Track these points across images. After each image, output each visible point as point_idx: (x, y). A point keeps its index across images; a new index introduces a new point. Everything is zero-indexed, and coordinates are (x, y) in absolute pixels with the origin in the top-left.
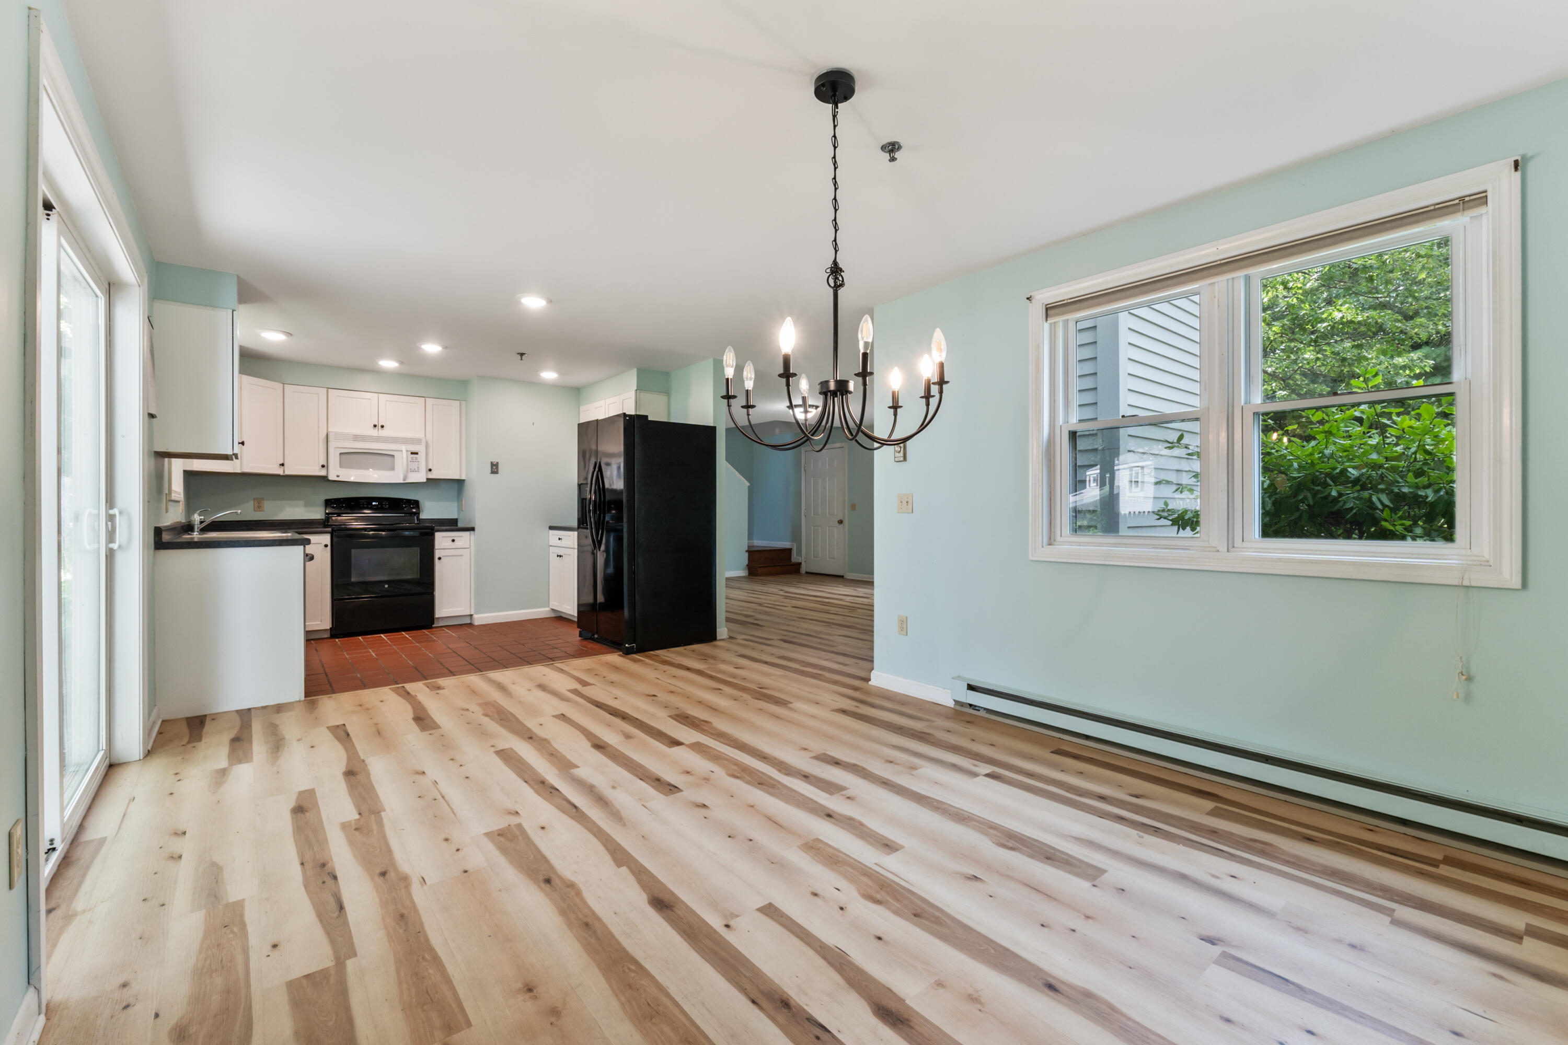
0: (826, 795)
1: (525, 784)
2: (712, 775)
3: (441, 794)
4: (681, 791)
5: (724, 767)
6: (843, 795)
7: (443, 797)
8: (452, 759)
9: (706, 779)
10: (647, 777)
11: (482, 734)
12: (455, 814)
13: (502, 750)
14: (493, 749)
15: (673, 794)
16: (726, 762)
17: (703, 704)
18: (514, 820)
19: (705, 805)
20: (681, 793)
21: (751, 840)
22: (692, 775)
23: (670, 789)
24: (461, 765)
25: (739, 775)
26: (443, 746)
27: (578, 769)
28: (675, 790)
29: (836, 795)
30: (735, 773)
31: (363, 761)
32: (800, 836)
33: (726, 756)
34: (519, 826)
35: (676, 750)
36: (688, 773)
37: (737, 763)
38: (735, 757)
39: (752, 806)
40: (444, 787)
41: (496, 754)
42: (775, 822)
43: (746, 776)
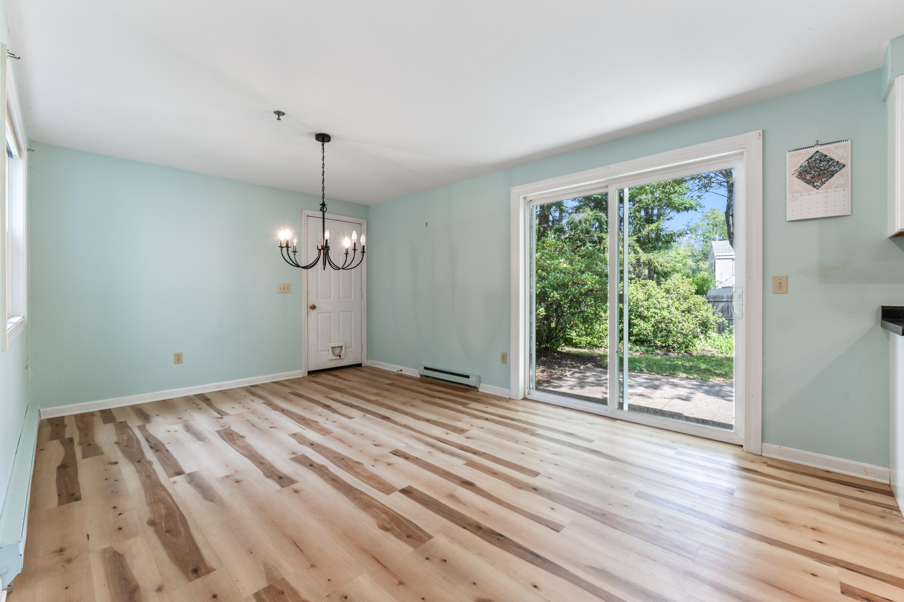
0: (307, 454)
2: (373, 463)
4: (391, 452)
5: (365, 470)
6: (297, 455)
9: (376, 460)
10: (414, 460)
15: (394, 450)
16: (364, 474)
17: (394, 575)
19: (376, 446)
20: (389, 451)
21: (354, 434)
22: (386, 463)
23: (396, 453)
25: (356, 464)
27: (464, 463)
28: (394, 453)
29: (301, 454)
30: (358, 465)
32: (331, 436)
33: (364, 480)
35: (404, 484)
36: (389, 464)
37: (356, 474)
38: (356, 479)
39: (350, 447)
42: (341, 440)
43: (351, 463)
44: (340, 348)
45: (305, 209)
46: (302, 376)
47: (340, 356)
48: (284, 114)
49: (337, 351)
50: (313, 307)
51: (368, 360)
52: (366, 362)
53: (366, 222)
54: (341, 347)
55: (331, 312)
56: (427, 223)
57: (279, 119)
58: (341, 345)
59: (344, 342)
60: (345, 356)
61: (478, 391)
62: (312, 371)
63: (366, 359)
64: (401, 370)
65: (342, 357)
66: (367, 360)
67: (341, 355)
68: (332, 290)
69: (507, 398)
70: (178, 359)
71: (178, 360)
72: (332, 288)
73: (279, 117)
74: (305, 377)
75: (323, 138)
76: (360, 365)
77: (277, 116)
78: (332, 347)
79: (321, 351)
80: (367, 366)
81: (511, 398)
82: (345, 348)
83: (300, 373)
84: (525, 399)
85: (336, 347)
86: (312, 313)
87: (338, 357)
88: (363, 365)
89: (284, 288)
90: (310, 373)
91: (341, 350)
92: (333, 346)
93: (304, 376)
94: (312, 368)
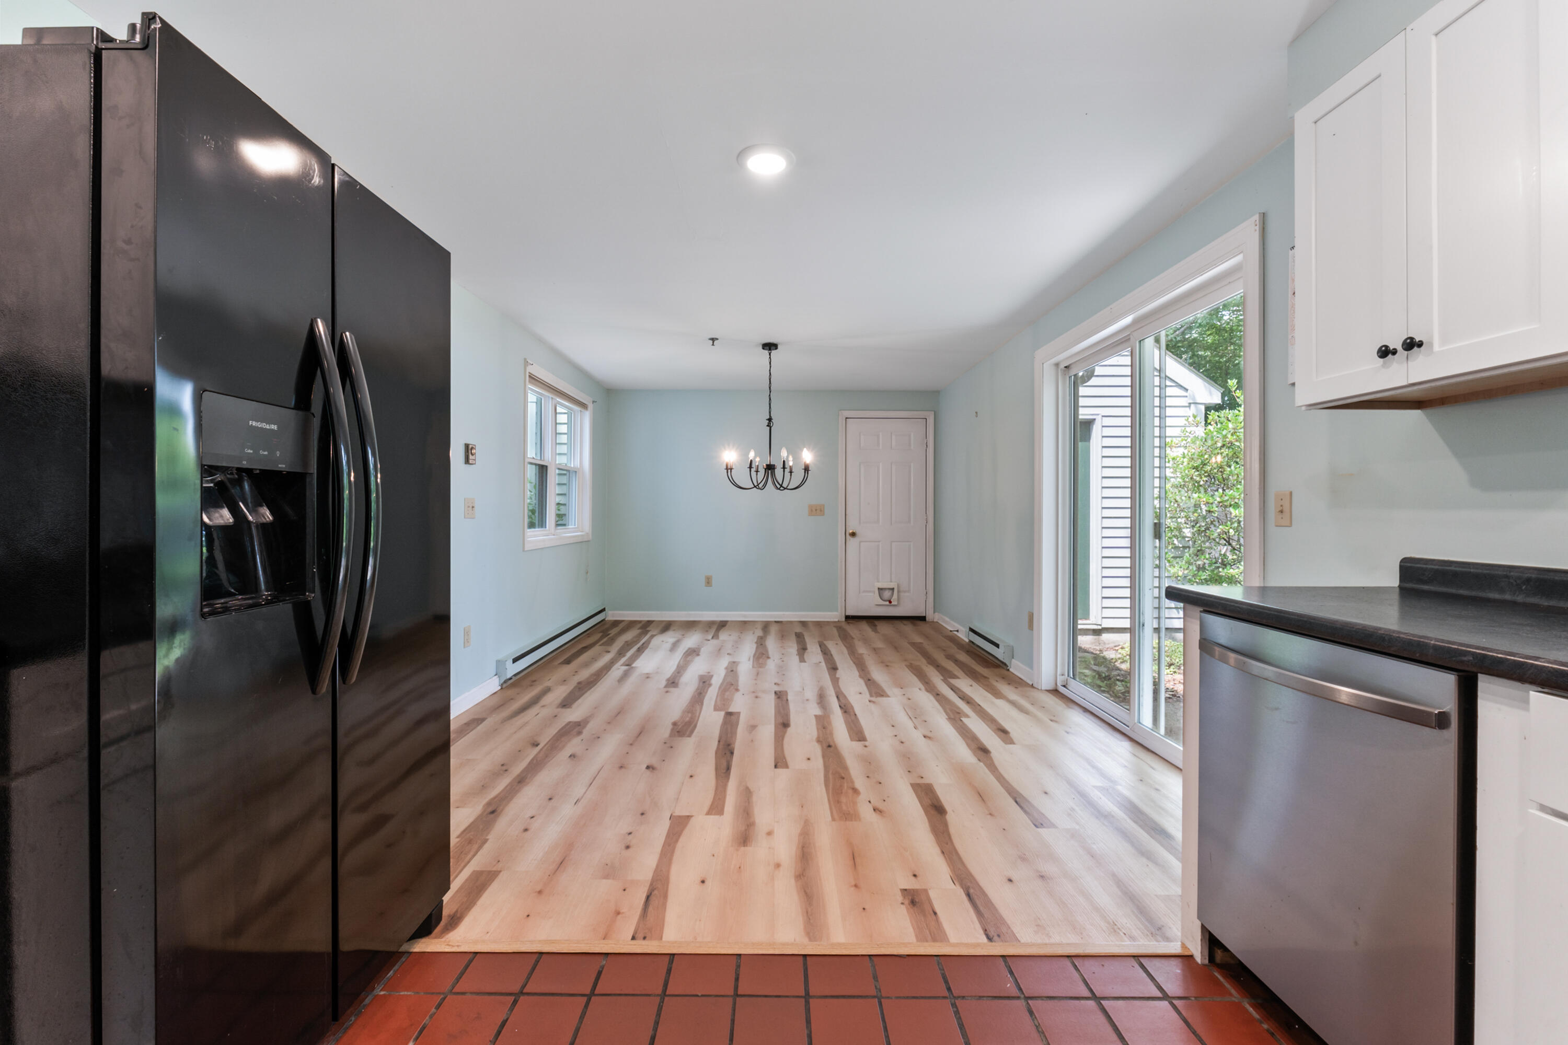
1: (857, 713)
3: (912, 720)
7: (910, 718)
8: (902, 742)
11: (870, 764)
12: (904, 709)
13: (860, 741)
14: (866, 743)
18: (873, 699)
24: (896, 736)
26: (909, 758)
31: (979, 760)
34: (871, 696)
40: (910, 724)
41: (866, 739)
44: (891, 591)
45: (843, 410)
46: (837, 620)
47: (890, 602)
48: (717, 339)
49: (887, 594)
50: (853, 534)
51: (936, 614)
52: (930, 616)
53: (933, 416)
54: (893, 589)
55: (879, 542)
56: (976, 413)
57: (713, 345)
58: (891, 587)
59: (896, 584)
60: (898, 603)
61: (1008, 670)
62: (852, 616)
63: (933, 610)
64: (957, 631)
65: (893, 603)
66: (934, 612)
67: (892, 600)
68: (880, 513)
69: (1028, 684)
70: (708, 581)
71: (708, 583)
72: (881, 509)
73: (713, 343)
74: (841, 622)
75: (770, 347)
76: (923, 619)
77: (711, 342)
78: (879, 589)
79: (865, 591)
80: (933, 622)
81: (1034, 685)
82: (899, 592)
83: (835, 616)
84: (1055, 692)
85: (885, 589)
86: (852, 542)
87: (888, 603)
88: (927, 619)
89: (816, 510)
90: (848, 618)
91: (893, 594)
92: (880, 587)
93: (840, 620)
94: (850, 612)
